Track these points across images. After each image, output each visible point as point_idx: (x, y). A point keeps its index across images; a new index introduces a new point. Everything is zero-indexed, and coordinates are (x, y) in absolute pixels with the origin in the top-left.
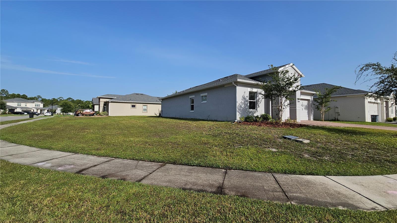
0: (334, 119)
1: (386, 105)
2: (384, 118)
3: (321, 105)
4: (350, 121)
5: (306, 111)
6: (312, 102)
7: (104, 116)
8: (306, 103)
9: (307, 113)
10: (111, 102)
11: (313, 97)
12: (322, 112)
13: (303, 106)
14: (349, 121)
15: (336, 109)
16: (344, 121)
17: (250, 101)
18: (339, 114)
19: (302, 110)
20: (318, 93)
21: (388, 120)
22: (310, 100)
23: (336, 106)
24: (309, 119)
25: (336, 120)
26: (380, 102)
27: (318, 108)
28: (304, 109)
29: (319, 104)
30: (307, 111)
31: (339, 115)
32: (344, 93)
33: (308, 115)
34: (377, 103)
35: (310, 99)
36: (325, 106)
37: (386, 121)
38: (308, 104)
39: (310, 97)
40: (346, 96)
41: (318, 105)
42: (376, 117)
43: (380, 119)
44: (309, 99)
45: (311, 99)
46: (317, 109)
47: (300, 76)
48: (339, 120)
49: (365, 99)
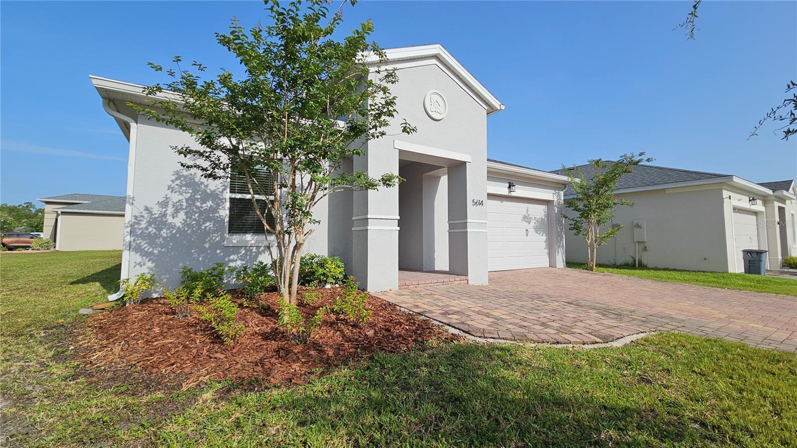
0: (630, 261)
1: (779, 218)
2: (778, 256)
3: (586, 217)
4: (678, 271)
5: (540, 237)
6: (560, 209)
7: (42, 251)
8: (539, 211)
9: (544, 245)
10: (62, 212)
11: (562, 193)
12: (589, 242)
13: (529, 223)
14: (675, 270)
15: (636, 230)
16: (660, 269)
17: (233, 196)
18: (645, 247)
19: (527, 234)
20: (578, 180)
21: (790, 264)
22: (553, 201)
23: (635, 222)
24: (552, 264)
25: (637, 265)
26: (764, 208)
27: (576, 228)
28: (532, 231)
29: (582, 215)
30: (544, 238)
31: (645, 249)
32: (656, 182)
33: (547, 251)
34: (756, 213)
35: (552, 199)
36: (598, 222)
37: (783, 266)
38: (549, 214)
39: (553, 191)
40: (665, 189)
41: (578, 219)
42: (760, 257)
43: (767, 263)
44: (550, 201)
45: (555, 199)
46: (575, 231)
47: (486, 108)
48: (646, 266)
49: (724, 197)
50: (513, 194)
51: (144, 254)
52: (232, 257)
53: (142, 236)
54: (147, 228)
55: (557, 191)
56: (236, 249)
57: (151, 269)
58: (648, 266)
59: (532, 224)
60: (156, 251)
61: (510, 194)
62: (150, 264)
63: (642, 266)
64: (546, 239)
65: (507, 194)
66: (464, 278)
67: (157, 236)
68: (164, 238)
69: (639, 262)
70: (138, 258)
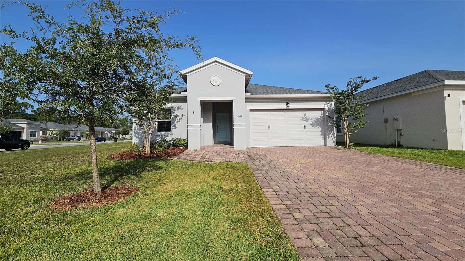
0: (394, 142)
4: (420, 149)
5: (316, 129)
6: (330, 112)
8: (317, 115)
9: (320, 133)
12: (345, 131)
13: (307, 122)
15: (396, 122)
16: (409, 148)
19: (305, 128)
22: (325, 108)
23: (394, 117)
24: (326, 144)
25: (397, 145)
28: (309, 126)
30: (320, 129)
31: (401, 134)
33: (322, 136)
35: (324, 107)
38: (322, 116)
39: (325, 103)
40: (410, 93)
47: (244, 75)
48: (403, 146)
49: (445, 96)
50: (289, 108)
51: (137, 137)
52: (158, 138)
53: (136, 132)
54: (137, 131)
55: (328, 103)
56: (159, 136)
57: (138, 141)
58: (404, 146)
59: (310, 121)
60: (139, 137)
61: (287, 108)
62: (138, 140)
63: (400, 146)
64: (322, 130)
65: (285, 108)
66: (232, 146)
67: (140, 132)
68: (141, 133)
69: (398, 143)
70: (136, 138)
